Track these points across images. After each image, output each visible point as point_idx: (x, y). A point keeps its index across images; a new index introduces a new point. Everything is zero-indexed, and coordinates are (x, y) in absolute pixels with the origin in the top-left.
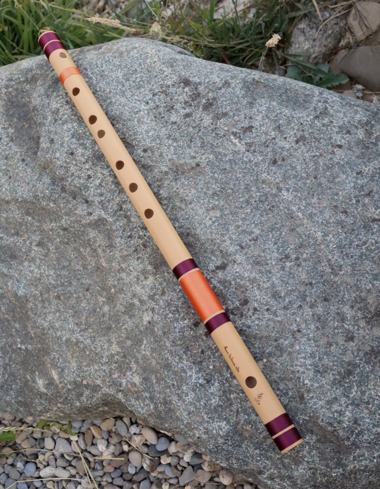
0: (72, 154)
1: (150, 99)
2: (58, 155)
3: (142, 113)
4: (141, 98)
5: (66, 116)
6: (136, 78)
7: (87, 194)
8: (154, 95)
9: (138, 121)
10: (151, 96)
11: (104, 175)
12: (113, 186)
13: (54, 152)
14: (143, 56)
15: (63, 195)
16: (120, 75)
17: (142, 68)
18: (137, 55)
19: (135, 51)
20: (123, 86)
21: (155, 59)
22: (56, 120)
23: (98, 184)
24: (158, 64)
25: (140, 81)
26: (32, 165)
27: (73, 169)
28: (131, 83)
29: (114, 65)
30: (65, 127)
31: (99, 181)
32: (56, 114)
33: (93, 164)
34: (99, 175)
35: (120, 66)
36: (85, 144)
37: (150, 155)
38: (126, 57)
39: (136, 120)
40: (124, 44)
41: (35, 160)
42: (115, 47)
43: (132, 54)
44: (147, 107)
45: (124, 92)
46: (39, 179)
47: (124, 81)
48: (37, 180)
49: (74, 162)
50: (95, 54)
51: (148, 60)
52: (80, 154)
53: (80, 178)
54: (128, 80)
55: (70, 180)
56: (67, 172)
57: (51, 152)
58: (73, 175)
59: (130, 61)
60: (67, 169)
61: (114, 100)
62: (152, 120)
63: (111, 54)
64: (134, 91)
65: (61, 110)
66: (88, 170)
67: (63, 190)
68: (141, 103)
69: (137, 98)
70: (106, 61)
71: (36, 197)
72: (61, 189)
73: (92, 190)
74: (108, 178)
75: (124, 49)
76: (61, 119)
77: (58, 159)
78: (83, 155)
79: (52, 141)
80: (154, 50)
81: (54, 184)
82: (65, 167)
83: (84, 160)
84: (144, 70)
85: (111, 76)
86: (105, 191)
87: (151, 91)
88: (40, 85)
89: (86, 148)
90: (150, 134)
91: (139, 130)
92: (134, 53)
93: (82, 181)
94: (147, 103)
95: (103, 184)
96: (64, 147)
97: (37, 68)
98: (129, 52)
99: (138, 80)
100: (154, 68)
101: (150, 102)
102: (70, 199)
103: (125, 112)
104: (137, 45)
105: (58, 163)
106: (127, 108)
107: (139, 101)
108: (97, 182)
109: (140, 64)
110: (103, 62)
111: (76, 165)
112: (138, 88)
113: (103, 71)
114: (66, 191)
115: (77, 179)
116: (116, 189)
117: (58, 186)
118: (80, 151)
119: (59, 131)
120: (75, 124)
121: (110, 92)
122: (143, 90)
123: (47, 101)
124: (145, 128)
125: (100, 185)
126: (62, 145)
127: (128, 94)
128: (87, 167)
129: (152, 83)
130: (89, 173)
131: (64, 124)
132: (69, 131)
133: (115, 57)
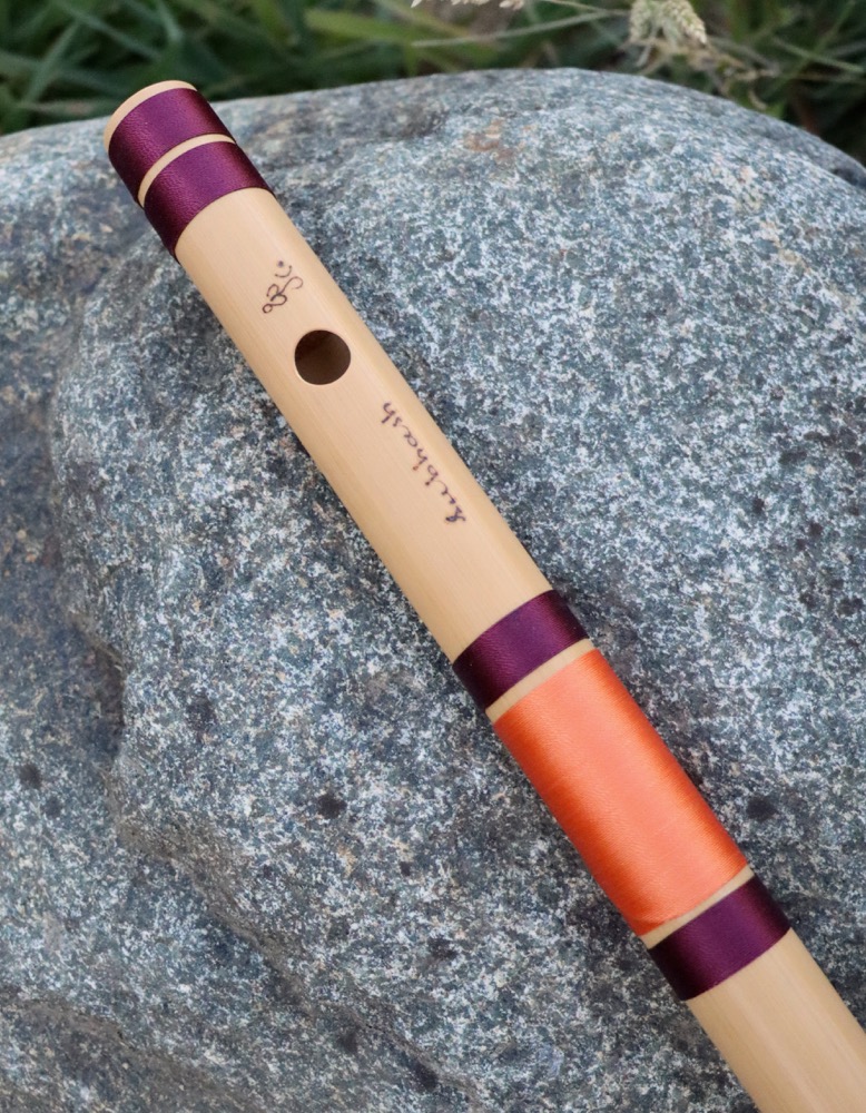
0: (331, 806)
1: (769, 484)
2: (243, 804)
3: (734, 573)
4: (719, 476)
5: (278, 562)
6: (677, 342)
7: (425, 1041)
8: (791, 458)
9: (714, 626)
10: (773, 463)
11: (525, 943)
12: (583, 1014)
13: (220, 782)
14: (698, 207)
15: (278, 1018)
16: (583, 317)
17: (704, 283)
18: (662, 198)
19: (648, 166)
20: (610, 389)
21: (770, 232)
22: (216, 578)
23: (492, 995)
24: (787, 260)
25: (705, 364)
26: (88, 816)
27: (338, 897)
28: (654, 373)
29: (541, 253)
30: (278, 634)
31: (500, 978)
32: (219, 538)
33: (461, 879)
34: (499, 944)
35: (576, 258)
36: (409, 752)
37: (793, 835)
38: (601, 208)
39: (701, 615)
40: (576, 115)
42: (530, 139)
43: (632, 188)
44: (758, 537)
45: (617, 431)
46: (137, 909)
47: (609, 357)
48: (121, 914)
49: (346, 860)
50: (422, 174)
51: (730, 236)
52: (378, 812)
53: (384, 953)
54: (629, 352)
55: (322, 954)
56: (303, 904)
57: (198, 778)
58: (339, 930)
59: (628, 231)
60: (304, 897)
61: (559, 480)
62: (791, 624)
63: (513, 183)
64: (678, 428)
65: (244, 522)
66: (431, 910)
67: (282, 991)
68: (722, 509)
69: (697, 473)
70: (494, 227)
72: (269, 987)
73: (461, 1024)
74: (554, 964)
75: (579, 153)
76: (248, 578)
77: (246, 828)
78: (397, 819)
79: (202, 713)
80: (750, 173)
81: (222, 951)
82: (289, 882)
83: (404, 854)
84: (716, 295)
85: (531, 321)
86: (533, 1035)
87: (768, 428)
88: (107, 334)
89: (413, 781)
90: (791, 711)
91: (727, 681)
92: (642, 182)
93: (394, 970)
94: (757, 508)
95: (526, 997)
96: (278, 759)
97: (71, 207)
98: (614, 175)
99: (691, 355)
100: (770, 287)
101: (770, 500)
102: (324, 1042)
103: (633, 559)
104: (652, 136)
105: (250, 850)
106: (642, 536)
107: (709, 492)
108: (491, 984)
109: (687, 252)
110: (479, 228)
111: (359, 876)
112: (697, 410)
113: (481, 285)
114: (295, 1001)
115: (364, 955)
116: (599, 1027)
117: (246, 967)
118: (378, 790)
119: (243, 654)
120: (336, 617)
121: (534, 423)
122: (723, 420)
123: (158, 451)
124: (760, 670)
125: (506, 998)
126: (264, 743)
127: (645, 444)
128: (426, 895)
129: (774, 381)
130: (441, 929)
131: (268, 611)
132: (304, 661)
133: (541, 206)
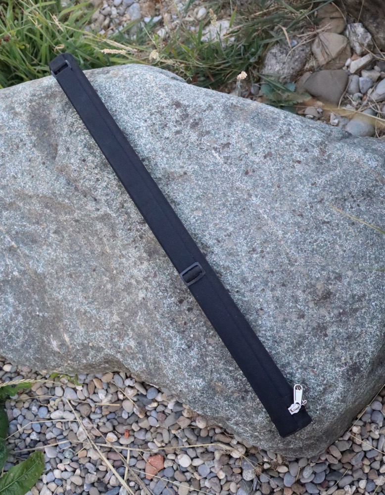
0: (84, 161)
1: (148, 118)
2: (72, 161)
3: (141, 129)
4: (141, 117)
5: (80, 129)
6: (137, 100)
7: (95, 193)
8: (151, 114)
9: (138, 136)
10: (149, 115)
11: (109, 178)
12: (117, 188)
13: (70, 158)
14: (143, 82)
15: (76, 193)
16: (124, 96)
17: (142, 92)
18: (138, 80)
19: (137, 76)
20: (127, 106)
21: (153, 85)
22: (71, 132)
23: (104, 186)
24: (155, 88)
25: (140, 102)
26: (51, 168)
27: (84, 173)
28: (133, 104)
29: (120, 88)
30: (79, 138)
31: (106, 183)
32: (72, 127)
33: (101, 170)
34: (106, 179)
35: (124, 89)
36: (95, 153)
37: (147, 164)
38: (129, 82)
39: (136, 134)
40: (128, 70)
41: (53, 163)
42: (120, 73)
43: (134, 79)
44: (146, 124)
45: (127, 111)
46: (57, 179)
47: (127, 102)
48: (55, 180)
49: (86, 168)
50: (104, 78)
51: (147, 85)
52: (90, 161)
53: (90, 180)
54: (130, 101)
55: (82, 181)
56: (80, 175)
57: (67, 158)
58: (84, 177)
59: (132, 85)
60: (80, 173)
61: (119, 118)
62: (149, 135)
63: (117, 79)
64: (136, 111)
65: (75, 124)
66: (97, 174)
67: (76, 189)
68: (141, 121)
69: (138, 116)
70: (113, 85)
71: (53, 194)
72: (75, 188)
73: (100, 190)
74: (113, 181)
75: (127, 75)
76: (75, 131)
77: (72, 164)
78: (93, 162)
79: (68, 150)
80: (152, 77)
81: (69, 184)
82: (78, 171)
83: (93, 166)
84: (144, 93)
85: (117, 97)
86: (110, 192)
87: (149, 111)
88: (59, 102)
89: (95, 157)
90: (148, 147)
91: (139, 143)
92: (136, 78)
93: (91, 183)
94: (146, 121)
95: (109, 186)
96: (77, 154)
97: (55, 86)
98: (131, 77)
99: (139, 101)
100: (152, 92)
101: (148, 120)
102: (82, 197)
103: (127, 128)
104: (138, 72)
105: (73, 167)
106: (129, 125)
107: (139, 119)
108: (104, 184)
109: (140, 88)
110: (111, 85)
111: (87, 170)
112: (139, 108)
113: (110, 93)
114: (78, 190)
115: (87, 181)
116: (119, 190)
117: (72, 186)
118: (91, 158)
119: (74, 141)
120: (87, 136)
121: (116, 111)
122: (142, 110)
123: (64, 116)
124: (144, 141)
125: (106, 186)
127: (131, 113)
128: (96, 172)
129: (150, 104)
130: (98, 177)
131: (78, 136)
132: (82, 142)
133: (120, 82)
